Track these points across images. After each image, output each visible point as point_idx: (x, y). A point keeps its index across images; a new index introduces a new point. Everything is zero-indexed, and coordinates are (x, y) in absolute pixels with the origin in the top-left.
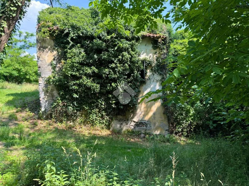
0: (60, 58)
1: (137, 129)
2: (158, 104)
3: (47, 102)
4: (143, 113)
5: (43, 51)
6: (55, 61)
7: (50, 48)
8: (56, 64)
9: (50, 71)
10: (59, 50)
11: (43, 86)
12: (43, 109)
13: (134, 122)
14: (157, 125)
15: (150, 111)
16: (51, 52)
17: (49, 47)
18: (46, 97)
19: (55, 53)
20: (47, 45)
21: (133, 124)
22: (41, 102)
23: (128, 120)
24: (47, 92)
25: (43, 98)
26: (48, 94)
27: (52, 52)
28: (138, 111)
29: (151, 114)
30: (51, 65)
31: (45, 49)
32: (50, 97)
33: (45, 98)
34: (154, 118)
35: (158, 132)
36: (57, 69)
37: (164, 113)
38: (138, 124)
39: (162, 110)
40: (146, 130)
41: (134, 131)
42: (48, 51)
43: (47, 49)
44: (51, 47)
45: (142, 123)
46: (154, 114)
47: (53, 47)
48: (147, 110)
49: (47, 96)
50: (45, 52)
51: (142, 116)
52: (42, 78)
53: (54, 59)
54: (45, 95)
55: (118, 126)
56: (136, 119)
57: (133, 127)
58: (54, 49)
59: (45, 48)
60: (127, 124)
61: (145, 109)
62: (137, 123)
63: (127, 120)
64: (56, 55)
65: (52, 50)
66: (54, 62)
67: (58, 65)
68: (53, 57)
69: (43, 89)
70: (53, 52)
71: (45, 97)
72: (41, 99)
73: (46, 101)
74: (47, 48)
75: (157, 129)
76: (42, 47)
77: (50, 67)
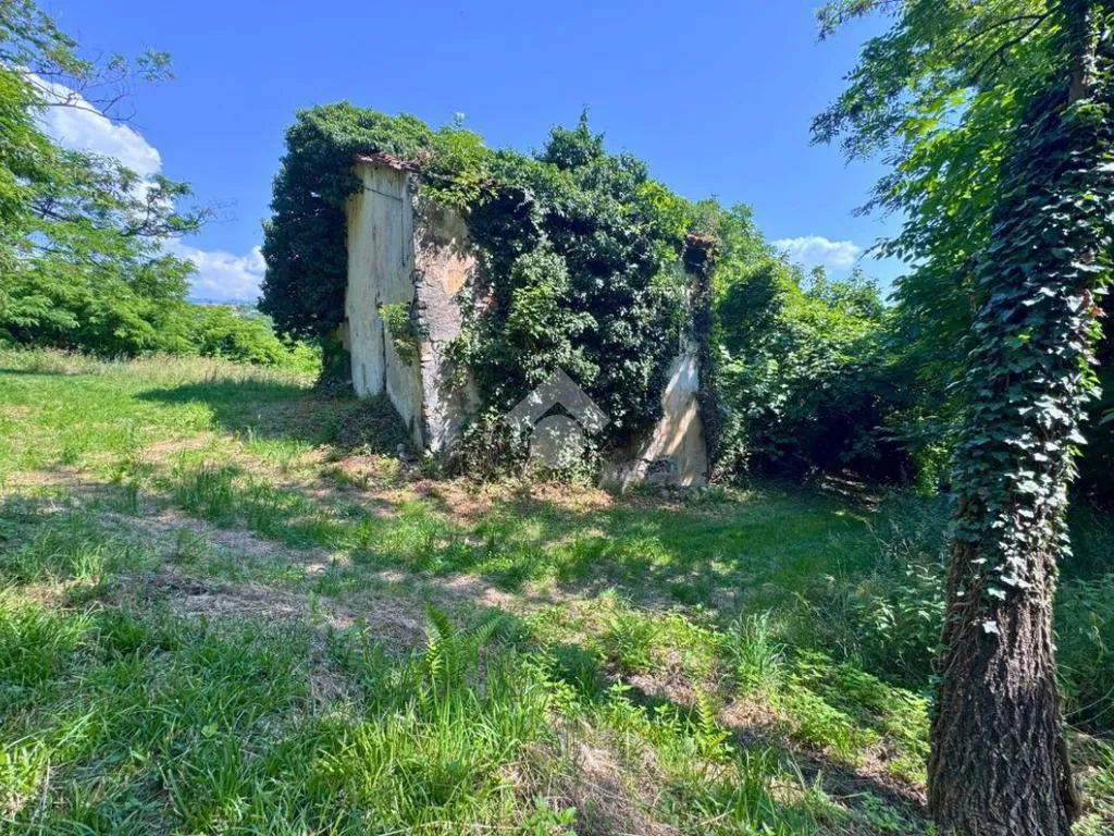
0: (483, 281)
1: (652, 479)
2: (691, 414)
3: (449, 421)
4: (664, 439)
5: (437, 253)
6: (471, 289)
7: (455, 246)
8: (473, 300)
9: (457, 321)
10: (488, 255)
11: (434, 371)
12: (435, 445)
13: (647, 461)
14: (687, 464)
15: (678, 430)
16: (460, 259)
17: (454, 241)
18: (446, 404)
19: (471, 261)
20: (446, 235)
21: (643, 467)
22: (430, 421)
23: (634, 458)
24: (447, 386)
25: (437, 410)
26: (450, 396)
27: (463, 261)
28: (656, 434)
29: (678, 439)
30: (460, 299)
31: (442, 247)
32: (455, 404)
33: (441, 408)
34: (684, 446)
35: (687, 482)
36: (476, 315)
37: (701, 435)
38: (654, 467)
39: (698, 428)
40: (667, 480)
41: (646, 483)
42: (450, 253)
43: (447, 248)
44: (460, 243)
45: (660, 462)
46: (684, 438)
47: (464, 243)
48: (672, 430)
49: (449, 400)
50: (440, 257)
51: (661, 444)
52: (433, 342)
53: (467, 284)
54: (442, 398)
55: (615, 474)
56: (649, 456)
57: (642, 476)
58: (468, 248)
59: (442, 242)
60: (631, 469)
61: (669, 428)
62: (651, 463)
63: (632, 458)
64: (473, 269)
65: (463, 250)
66: (467, 294)
67: (479, 304)
68: (465, 278)
69: (435, 381)
70: (465, 257)
71: (440, 404)
72: (429, 412)
73: (445, 418)
74: (447, 242)
75: (686, 474)
76: (432, 239)
77: (457, 309)
